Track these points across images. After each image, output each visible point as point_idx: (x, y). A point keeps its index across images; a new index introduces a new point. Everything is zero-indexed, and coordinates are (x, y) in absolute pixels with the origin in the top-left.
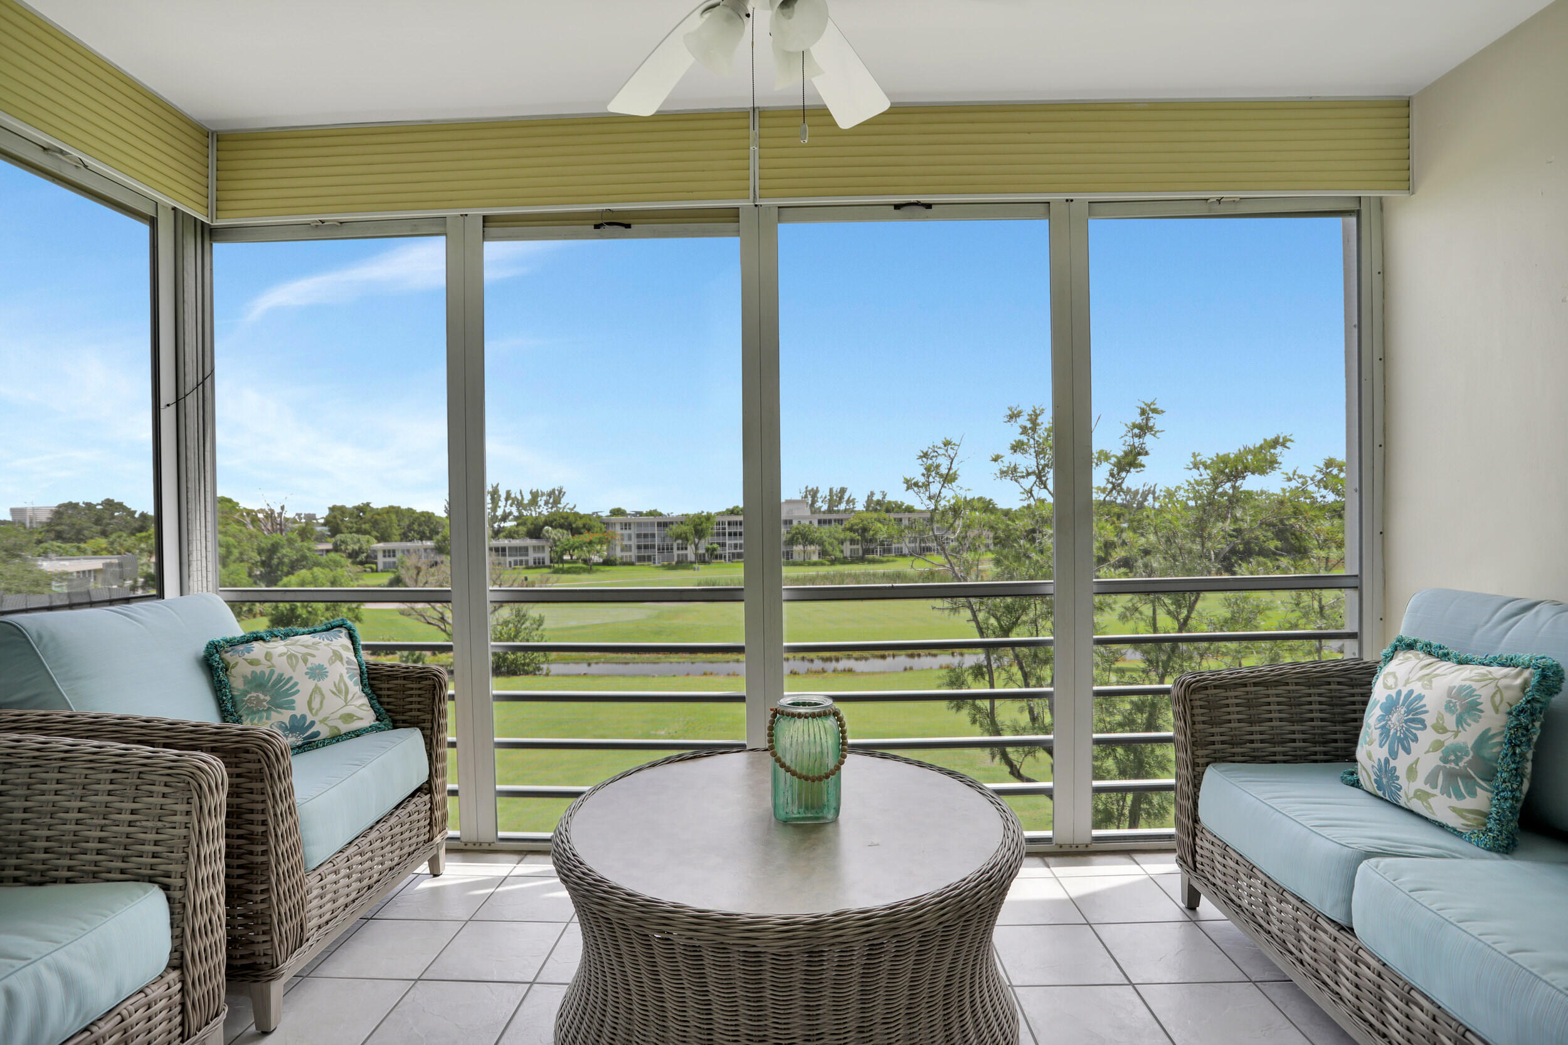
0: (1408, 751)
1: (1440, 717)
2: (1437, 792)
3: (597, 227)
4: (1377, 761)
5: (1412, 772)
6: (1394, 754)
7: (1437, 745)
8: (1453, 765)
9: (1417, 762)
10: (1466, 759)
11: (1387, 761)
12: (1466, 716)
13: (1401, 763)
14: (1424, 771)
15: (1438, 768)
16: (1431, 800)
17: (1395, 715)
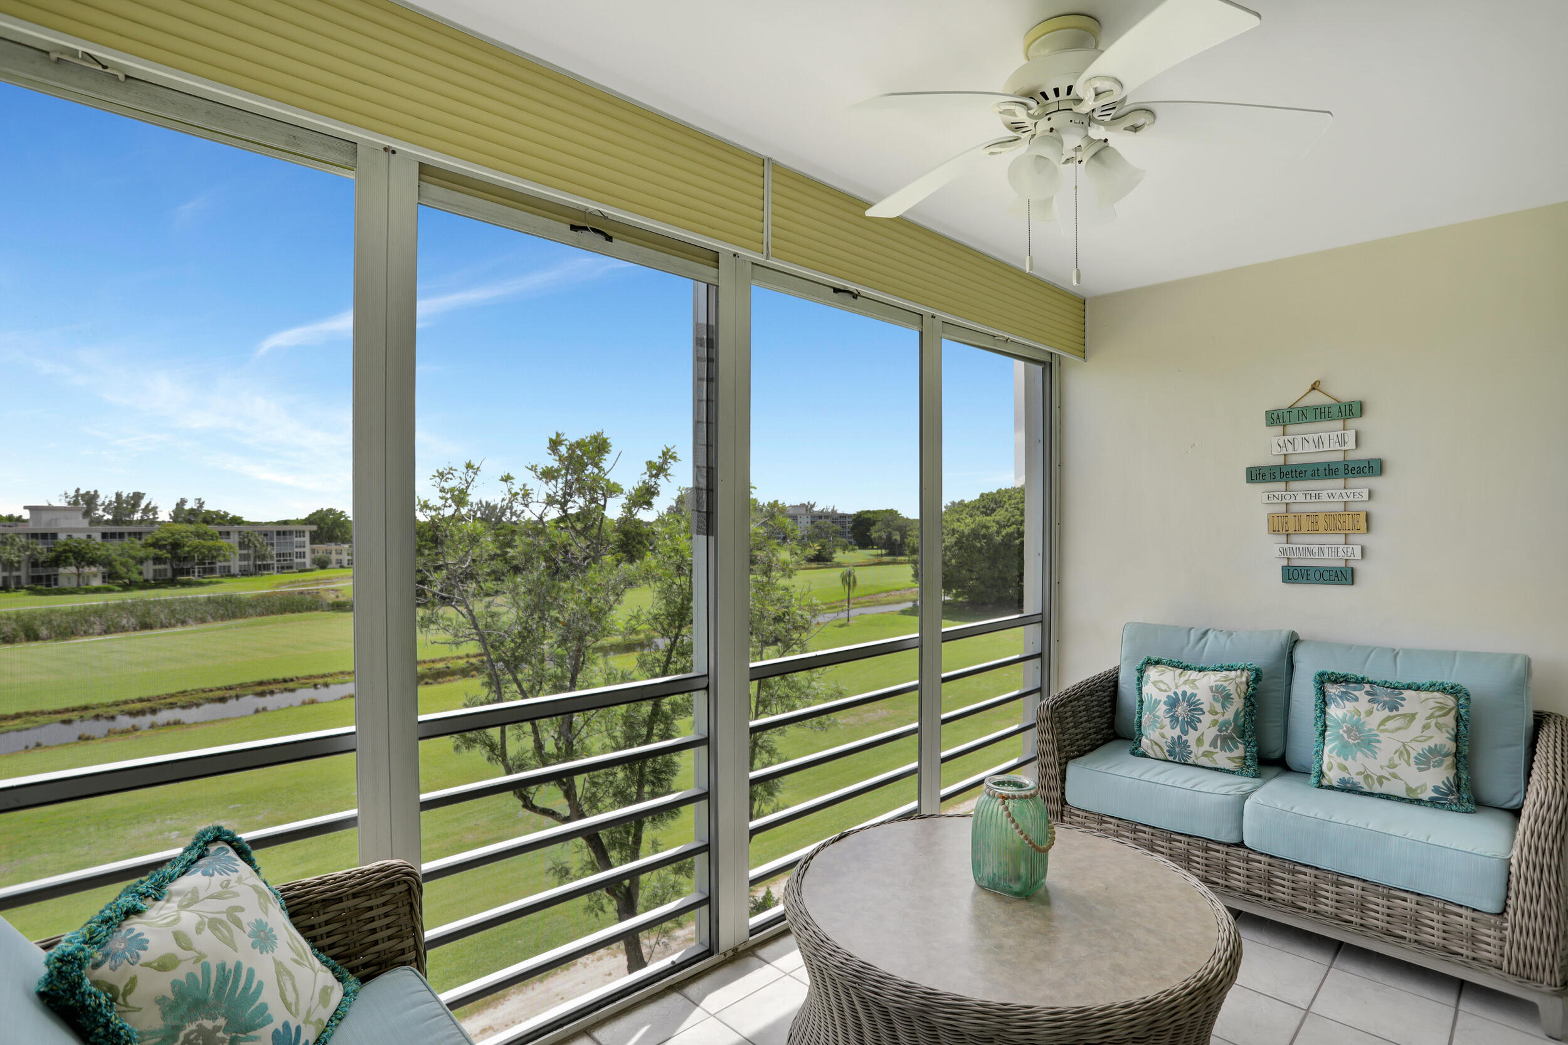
0: (1195, 729)
1: (1212, 705)
2: (1218, 750)
3: (574, 228)
4: (1170, 738)
5: (1200, 741)
6: (1186, 733)
7: (1214, 723)
8: (1225, 733)
9: (1202, 735)
10: (1231, 728)
11: (1180, 737)
12: (1226, 703)
13: (1191, 737)
14: (1208, 740)
15: (1216, 737)
16: (1215, 756)
17: (1180, 708)
